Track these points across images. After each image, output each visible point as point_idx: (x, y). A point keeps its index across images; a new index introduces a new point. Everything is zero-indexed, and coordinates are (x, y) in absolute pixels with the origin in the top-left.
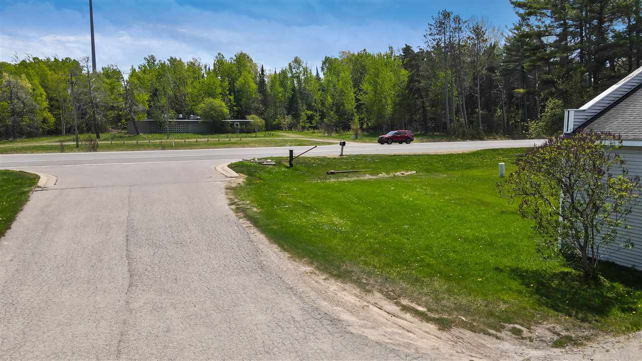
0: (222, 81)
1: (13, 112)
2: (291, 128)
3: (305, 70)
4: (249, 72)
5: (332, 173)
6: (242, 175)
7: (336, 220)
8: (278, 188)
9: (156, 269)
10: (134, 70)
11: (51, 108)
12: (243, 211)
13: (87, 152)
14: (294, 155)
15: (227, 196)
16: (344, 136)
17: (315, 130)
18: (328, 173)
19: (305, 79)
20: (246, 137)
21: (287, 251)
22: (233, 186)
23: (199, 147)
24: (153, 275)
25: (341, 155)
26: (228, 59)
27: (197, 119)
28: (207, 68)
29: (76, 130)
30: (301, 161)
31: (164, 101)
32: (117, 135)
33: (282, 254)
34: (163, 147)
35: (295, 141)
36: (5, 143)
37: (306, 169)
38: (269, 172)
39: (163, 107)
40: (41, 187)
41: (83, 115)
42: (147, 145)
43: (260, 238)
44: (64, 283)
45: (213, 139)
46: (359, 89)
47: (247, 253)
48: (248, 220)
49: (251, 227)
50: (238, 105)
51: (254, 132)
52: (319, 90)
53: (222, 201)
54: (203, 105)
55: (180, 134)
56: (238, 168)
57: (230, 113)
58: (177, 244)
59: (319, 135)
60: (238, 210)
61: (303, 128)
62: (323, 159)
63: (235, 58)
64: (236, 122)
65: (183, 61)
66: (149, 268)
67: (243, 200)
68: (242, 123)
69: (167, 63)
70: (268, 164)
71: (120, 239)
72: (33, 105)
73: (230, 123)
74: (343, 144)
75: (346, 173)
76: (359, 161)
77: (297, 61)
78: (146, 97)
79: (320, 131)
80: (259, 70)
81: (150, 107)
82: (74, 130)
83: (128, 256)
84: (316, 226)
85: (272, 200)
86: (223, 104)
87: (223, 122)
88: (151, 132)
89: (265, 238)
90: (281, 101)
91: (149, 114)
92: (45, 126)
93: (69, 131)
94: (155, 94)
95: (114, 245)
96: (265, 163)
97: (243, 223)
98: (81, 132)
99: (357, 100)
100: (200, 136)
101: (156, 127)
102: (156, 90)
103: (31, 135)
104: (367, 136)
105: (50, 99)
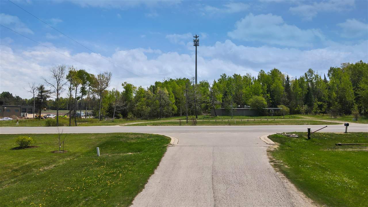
0: (263, 86)
1: (161, 105)
2: (307, 113)
3: (317, 76)
4: (279, 80)
5: (339, 145)
6: (277, 143)
7: (346, 180)
8: (301, 153)
9: (228, 198)
10: (215, 82)
11: (176, 103)
12: (279, 167)
13: (192, 125)
14: (311, 131)
15: (268, 156)
16: (347, 119)
17: (324, 114)
18: (336, 144)
19: (316, 82)
20: (278, 118)
21: (311, 198)
22: (271, 150)
23: (249, 124)
24: (227, 202)
25: (345, 133)
26: (267, 73)
27: (248, 108)
28: (254, 79)
29: (187, 113)
30: (316, 136)
31: (230, 98)
32: (206, 116)
33: (307, 200)
34: (230, 124)
35: (311, 121)
36: (156, 120)
37: (320, 141)
38: (294, 142)
39: (229, 101)
40: (171, 144)
41: (190, 106)
42: (221, 122)
43: (291, 186)
44: (182, 199)
45: (257, 119)
46: (357, 87)
47: (283, 196)
48: (282, 173)
49: (284, 178)
50: (273, 99)
51: (283, 115)
52: (326, 88)
53: (265, 160)
54: (252, 100)
55: (238, 116)
56: (274, 139)
57: (268, 104)
58: (240, 184)
59: (327, 117)
60: (275, 166)
61: (316, 113)
62: (332, 135)
63: (270, 72)
64: (271, 109)
65: (241, 75)
66: (225, 197)
67: (278, 160)
68: (275, 110)
69: (232, 77)
70: (293, 137)
71: (209, 177)
72: (169, 102)
73: (268, 110)
74: (347, 125)
75: (351, 145)
76: (361, 137)
77: (310, 71)
78: (221, 96)
79: (328, 115)
80: (286, 78)
81: (223, 101)
82: (186, 114)
83: (213, 188)
84: (331, 182)
85: (298, 161)
86: (264, 99)
87: (263, 109)
88: (223, 115)
89: (294, 187)
90: (300, 96)
91: (222, 105)
92: (173, 112)
93: (184, 114)
94: (225, 94)
95: (206, 180)
96: (291, 136)
97: (279, 175)
98: (189, 115)
99: (356, 94)
100: (250, 117)
101: (226, 112)
102: (226, 92)
103: (167, 116)
104: (365, 119)
105: (176, 98)
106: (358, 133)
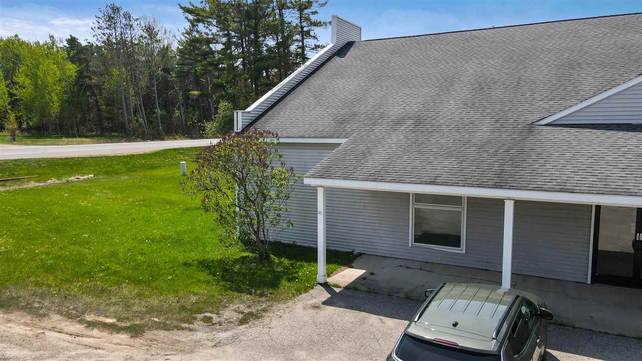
46: (12, 82)
75: (2, 182)
106: (16, 160)
